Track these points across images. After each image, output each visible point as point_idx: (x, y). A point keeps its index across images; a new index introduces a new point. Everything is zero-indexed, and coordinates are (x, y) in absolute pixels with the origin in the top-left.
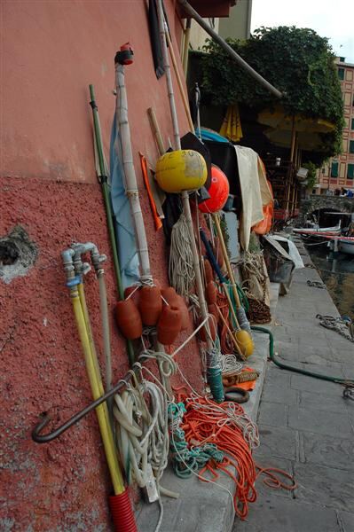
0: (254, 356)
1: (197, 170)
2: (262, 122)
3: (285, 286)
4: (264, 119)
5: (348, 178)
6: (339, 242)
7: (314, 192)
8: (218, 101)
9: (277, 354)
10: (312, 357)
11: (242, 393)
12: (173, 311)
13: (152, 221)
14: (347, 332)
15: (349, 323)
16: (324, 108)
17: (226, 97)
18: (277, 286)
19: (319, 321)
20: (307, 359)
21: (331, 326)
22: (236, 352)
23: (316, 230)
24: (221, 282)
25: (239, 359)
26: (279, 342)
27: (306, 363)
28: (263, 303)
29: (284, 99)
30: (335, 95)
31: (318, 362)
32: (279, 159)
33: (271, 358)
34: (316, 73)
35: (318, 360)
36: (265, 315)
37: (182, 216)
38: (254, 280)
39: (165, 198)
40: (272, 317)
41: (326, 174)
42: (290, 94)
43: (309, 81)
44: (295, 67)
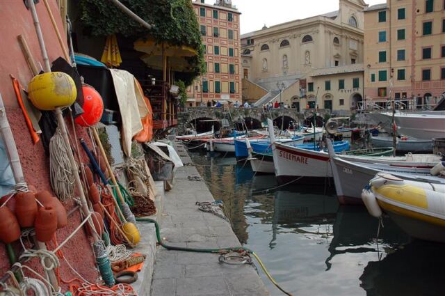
0: (142, 243)
1: (67, 89)
2: (137, 49)
3: (169, 182)
4: (139, 47)
5: (216, 92)
6: (213, 143)
7: (191, 105)
8: (98, 32)
9: (164, 238)
10: (193, 236)
11: (131, 274)
12: (47, 211)
13: (29, 136)
14: (220, 212)
15: (221, 204)
16: (186, 37)
17: (104, 29)
18: (162, 183)
19: (198, 207)
20: (190, 239)
21: (208, 209)
22: (125, 242)
23: (194, 135)
24: (105, 184)
25: (129, 247)
26: (166, 229)
27: (189, 242)
28: (147, 198)
29: (152, 29)
30: (193, 26)
31: (199, 239)
32: (154, 79)
33: (159, 243)
34: (176, 10)
35: (198, 238)
36: (151, 208)
37: (57, 130)
38: (138, 180)
39: (41, 114)
40: (156, 209)
41: (199, 90)
42: (158, 26)
43: (172, 16)
44: (160, 5)
